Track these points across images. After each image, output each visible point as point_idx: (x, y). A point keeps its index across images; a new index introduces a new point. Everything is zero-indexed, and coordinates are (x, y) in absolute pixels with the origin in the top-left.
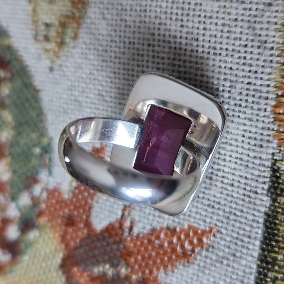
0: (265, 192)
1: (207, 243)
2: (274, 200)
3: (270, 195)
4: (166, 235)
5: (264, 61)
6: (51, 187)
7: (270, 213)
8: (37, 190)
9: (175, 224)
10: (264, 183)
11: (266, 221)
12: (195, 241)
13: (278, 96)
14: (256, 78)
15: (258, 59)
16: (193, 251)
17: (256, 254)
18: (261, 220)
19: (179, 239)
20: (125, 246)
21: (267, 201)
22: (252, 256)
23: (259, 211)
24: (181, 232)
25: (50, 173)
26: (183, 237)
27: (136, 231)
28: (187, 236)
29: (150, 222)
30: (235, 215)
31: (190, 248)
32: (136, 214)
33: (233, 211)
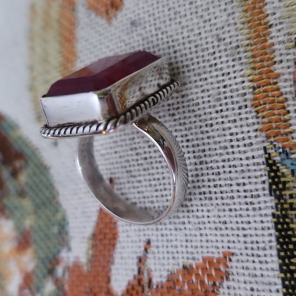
0: (267, 192)
1: (226, 272)
2: (279, 197)
3: (273, 194)
4: (184, 275)
7: (279, 213)
8: (60, 270)
9: (191, 261)
10: (264, 182)
11: (276, 224)
12: (214, 273)
13: (254, 88)
14: (230, 79)
16: (214, 285)
17: (276, 266)
18: (271, 225)
19: (197, 275)
21: (271, 201)
22: (273, 270)
23: (266, 215)
24: (197, 268)
25: (69, 249)
26: (200, 273)
27: (155, 280)
28: (204, 269)
29: (167, 267)
30: (244, 229)
31: (211, 283)
32: (151, 263)
33: (241, 226)
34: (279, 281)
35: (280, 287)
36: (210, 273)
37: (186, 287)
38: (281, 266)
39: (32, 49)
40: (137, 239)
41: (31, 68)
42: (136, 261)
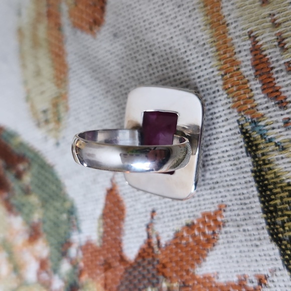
0: (245, 154)
1: (222, 221)
2: (254, 157)
3: (249, 155)
4: (188, 232)
5: (202, 55)
6: (83, 243)
7: (255, 168)
8: (73, 252)
9: (192, 219)
10: (241, 147)
11: (255, 177)
12: (212, 224)
13: (222, 76)
14: (202, 71)
15: (198, 57)
16: (214, 233)
17: (260, 210)
18: (252, 179)
19: (199, 229)
20: (158, 262)
21: (248, 161)
22: (257, 213)
23: (246, 172)
24: (198, 223)
25: (79, 231)
26: (201, 226)
27: (163, 242)
28: (204, 223)
29: (172, 228)
30: (232, 185)
31: (211, 232)
32: (158, 228)
33: (229, 183)
34: (263, 221)
35: (264, 225)
36: (209, 224)
37: (191, 240)
38: (263, 209)
39: (24, 66)
40: (143, 210)
41: (25, 83)
42: (144, 228)
